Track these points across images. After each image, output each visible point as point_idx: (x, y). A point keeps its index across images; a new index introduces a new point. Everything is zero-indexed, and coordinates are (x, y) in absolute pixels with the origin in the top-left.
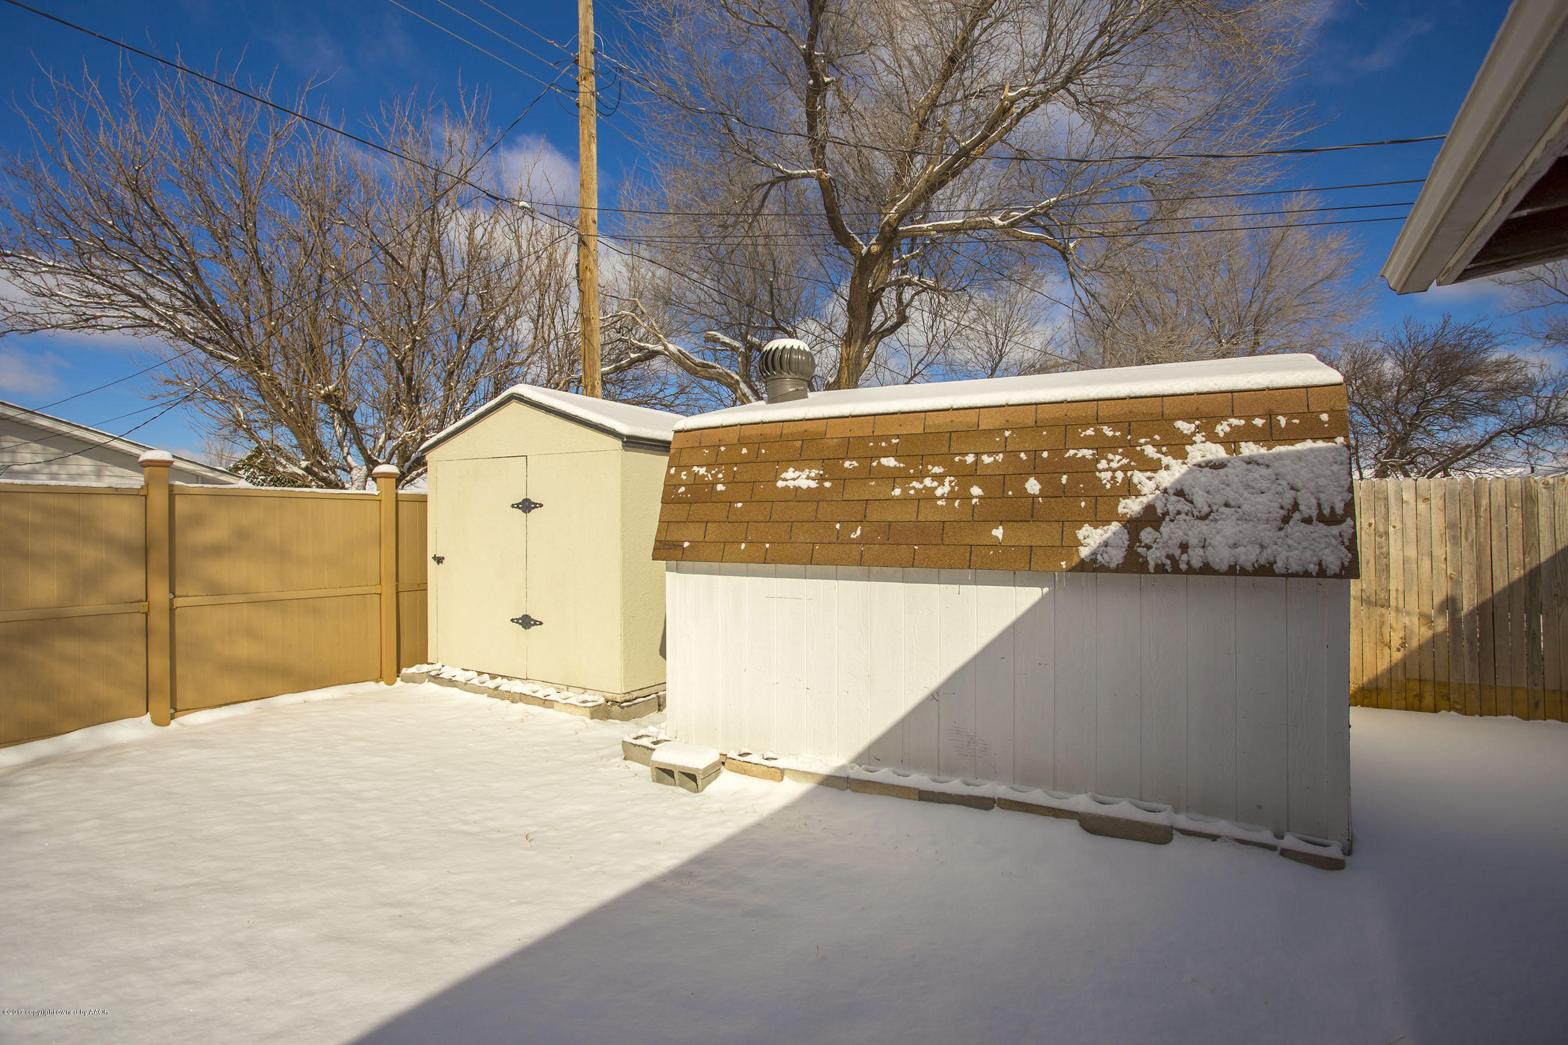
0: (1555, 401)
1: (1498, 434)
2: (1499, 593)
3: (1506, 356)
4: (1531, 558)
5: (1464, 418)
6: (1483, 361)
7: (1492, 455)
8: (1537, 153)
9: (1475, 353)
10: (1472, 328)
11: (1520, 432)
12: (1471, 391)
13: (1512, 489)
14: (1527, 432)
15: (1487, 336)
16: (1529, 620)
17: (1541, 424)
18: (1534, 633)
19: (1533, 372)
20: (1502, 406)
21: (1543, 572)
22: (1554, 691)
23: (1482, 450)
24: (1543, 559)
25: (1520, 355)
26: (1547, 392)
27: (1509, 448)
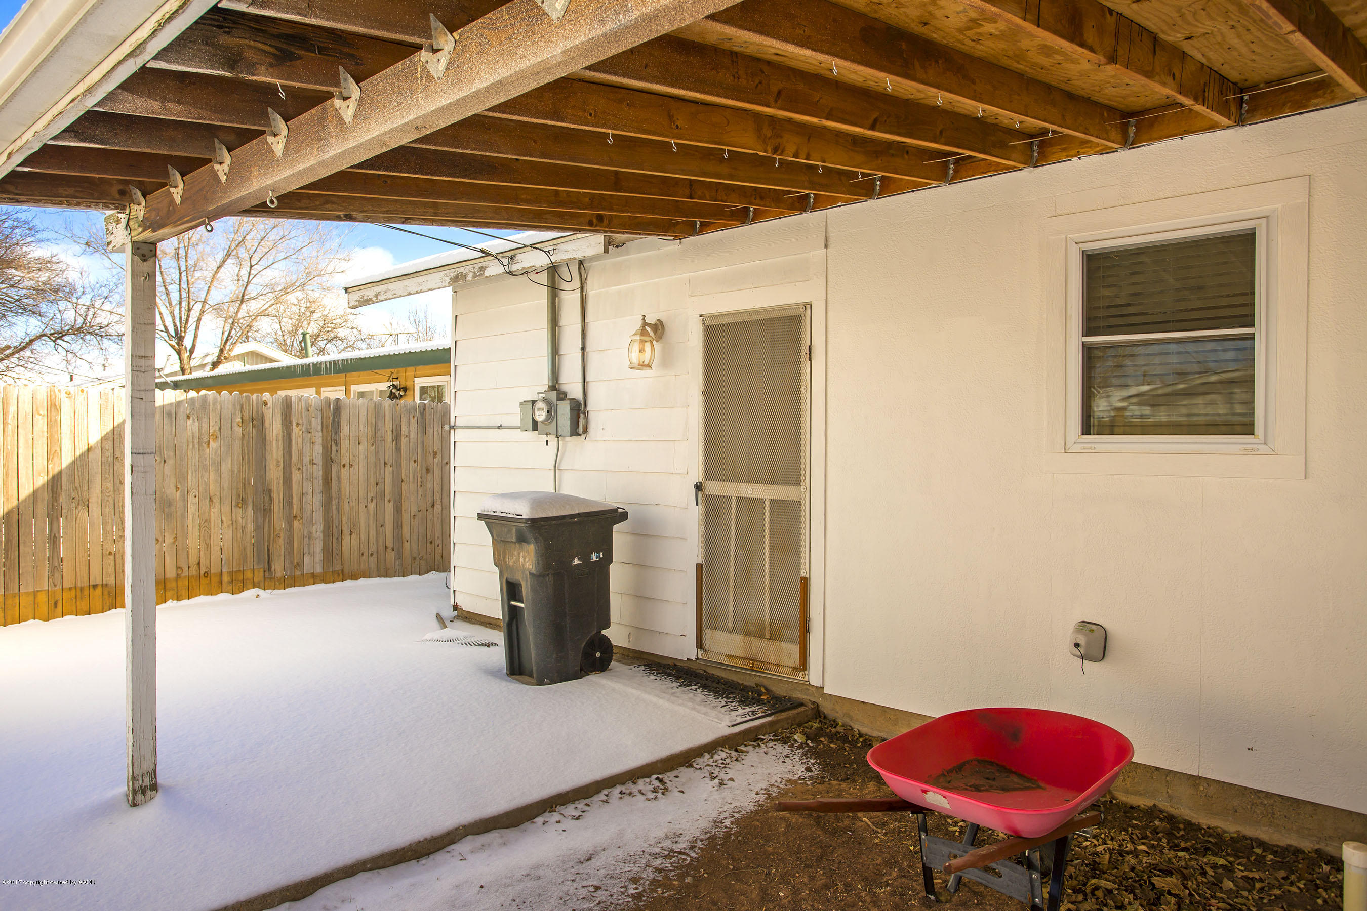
0: (92, 309)
1: (39, 337)
2: (25, 500)
3: (49, 255)
4: (54, 465)
5: (4, 316)
6: (25, 255)
7: (31, 360)
8: (29, 135)
9: (17, 244)
10: (15, 216)
11: (60, 338)
12: (12, 286)
13: (39, 397)
14: (67, 338)
15: (30, 229)
16: (51, 524)
17: (79, 331)
18: (55, 536)
19: (72, 276)
20: (44, 307)
21: (64, 479)
22: (70, 589)
23: (22, 353)
24: (64, 465)
25: (62, 257)
26: (85, 300)
27: (48, 354)
